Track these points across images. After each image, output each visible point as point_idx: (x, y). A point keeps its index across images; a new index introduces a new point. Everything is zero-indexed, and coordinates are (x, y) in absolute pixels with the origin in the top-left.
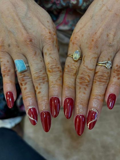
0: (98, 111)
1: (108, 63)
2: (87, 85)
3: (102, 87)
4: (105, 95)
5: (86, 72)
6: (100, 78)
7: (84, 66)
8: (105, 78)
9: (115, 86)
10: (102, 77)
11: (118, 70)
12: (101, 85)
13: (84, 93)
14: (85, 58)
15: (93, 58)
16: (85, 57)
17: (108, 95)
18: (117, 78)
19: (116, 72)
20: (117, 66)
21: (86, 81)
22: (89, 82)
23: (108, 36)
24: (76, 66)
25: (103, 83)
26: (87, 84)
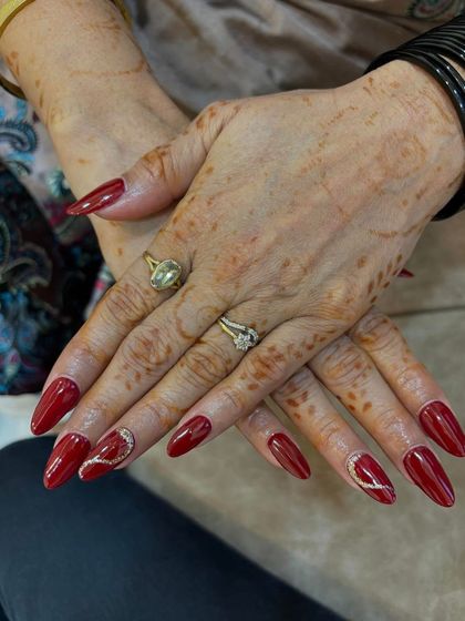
0: (134, 443)
1: (244, 333)
2: (148, 369)
3: (191, 387)
4: (185, 411)
5: (169, 336)
6: (199, 362)
7: (175, 313)
8: (212, 370)
9: (229, 401)
10: (206, 363)
11: (269, 362)
12: (191, 380)
13: (129, 387)
14: (190, 293)
15: (209, 307)
16: (191, 288)
17: (192, 414)
18: (249, 383)
19: (258, 364)
20: (272, 349)
21: (153, 360)
22: (158, 364)
23: (286, 264)
24: (148, 302)
25: (200, 380)
26: (150, 366)
